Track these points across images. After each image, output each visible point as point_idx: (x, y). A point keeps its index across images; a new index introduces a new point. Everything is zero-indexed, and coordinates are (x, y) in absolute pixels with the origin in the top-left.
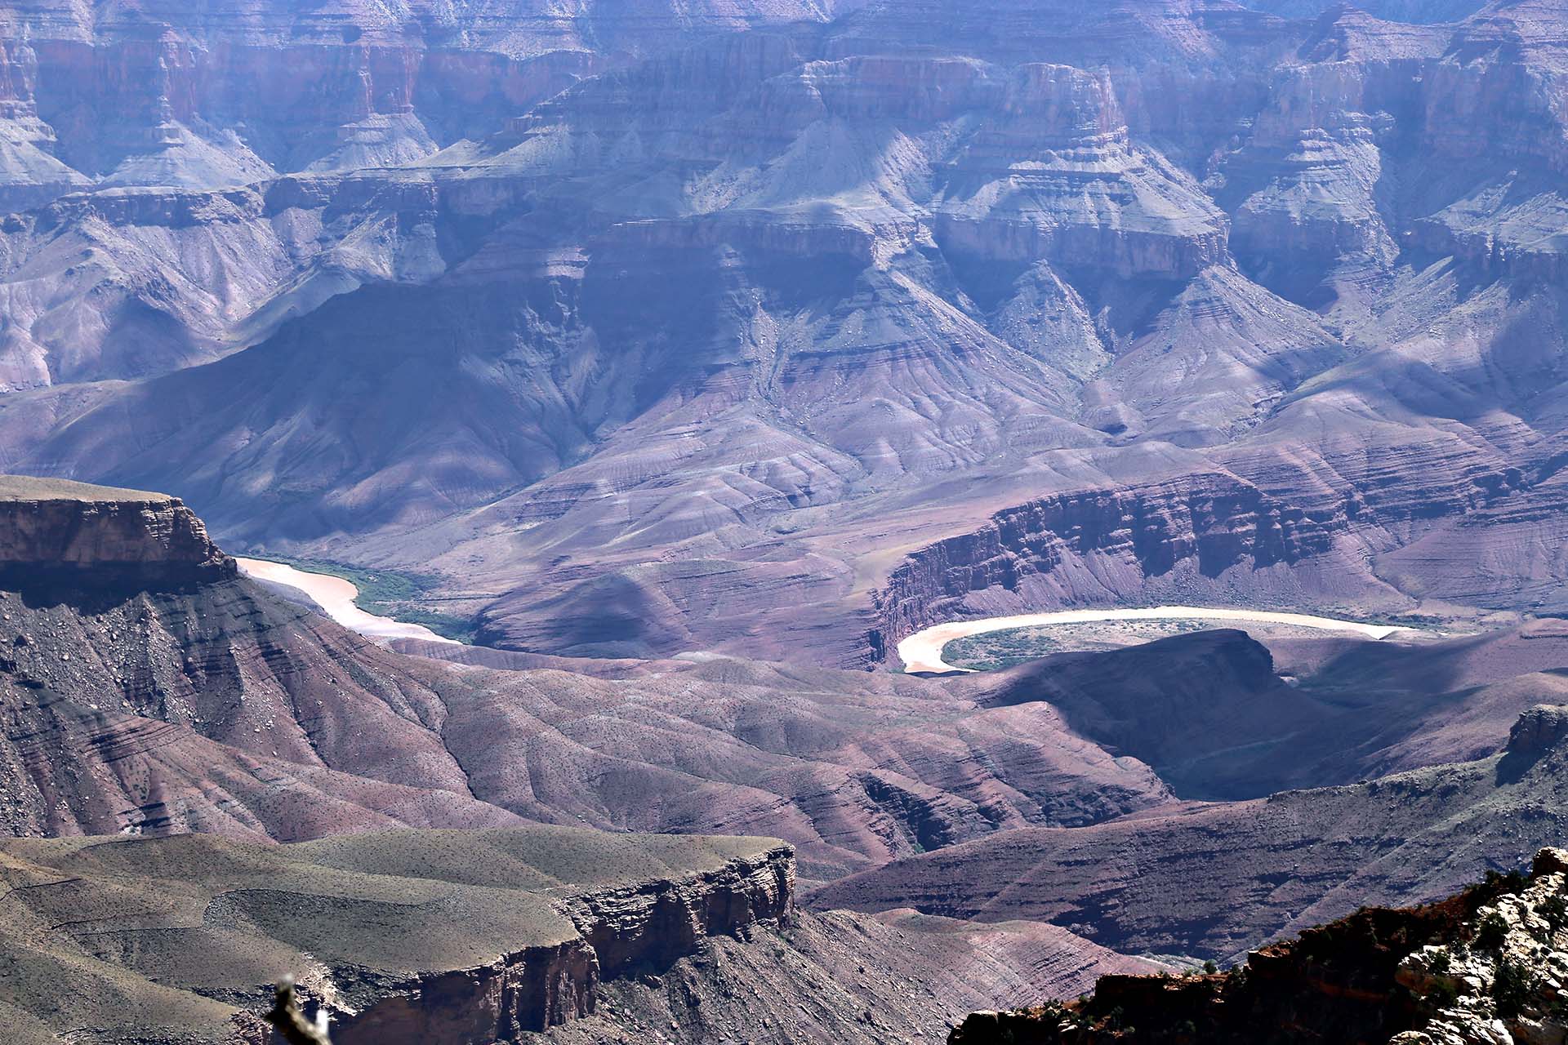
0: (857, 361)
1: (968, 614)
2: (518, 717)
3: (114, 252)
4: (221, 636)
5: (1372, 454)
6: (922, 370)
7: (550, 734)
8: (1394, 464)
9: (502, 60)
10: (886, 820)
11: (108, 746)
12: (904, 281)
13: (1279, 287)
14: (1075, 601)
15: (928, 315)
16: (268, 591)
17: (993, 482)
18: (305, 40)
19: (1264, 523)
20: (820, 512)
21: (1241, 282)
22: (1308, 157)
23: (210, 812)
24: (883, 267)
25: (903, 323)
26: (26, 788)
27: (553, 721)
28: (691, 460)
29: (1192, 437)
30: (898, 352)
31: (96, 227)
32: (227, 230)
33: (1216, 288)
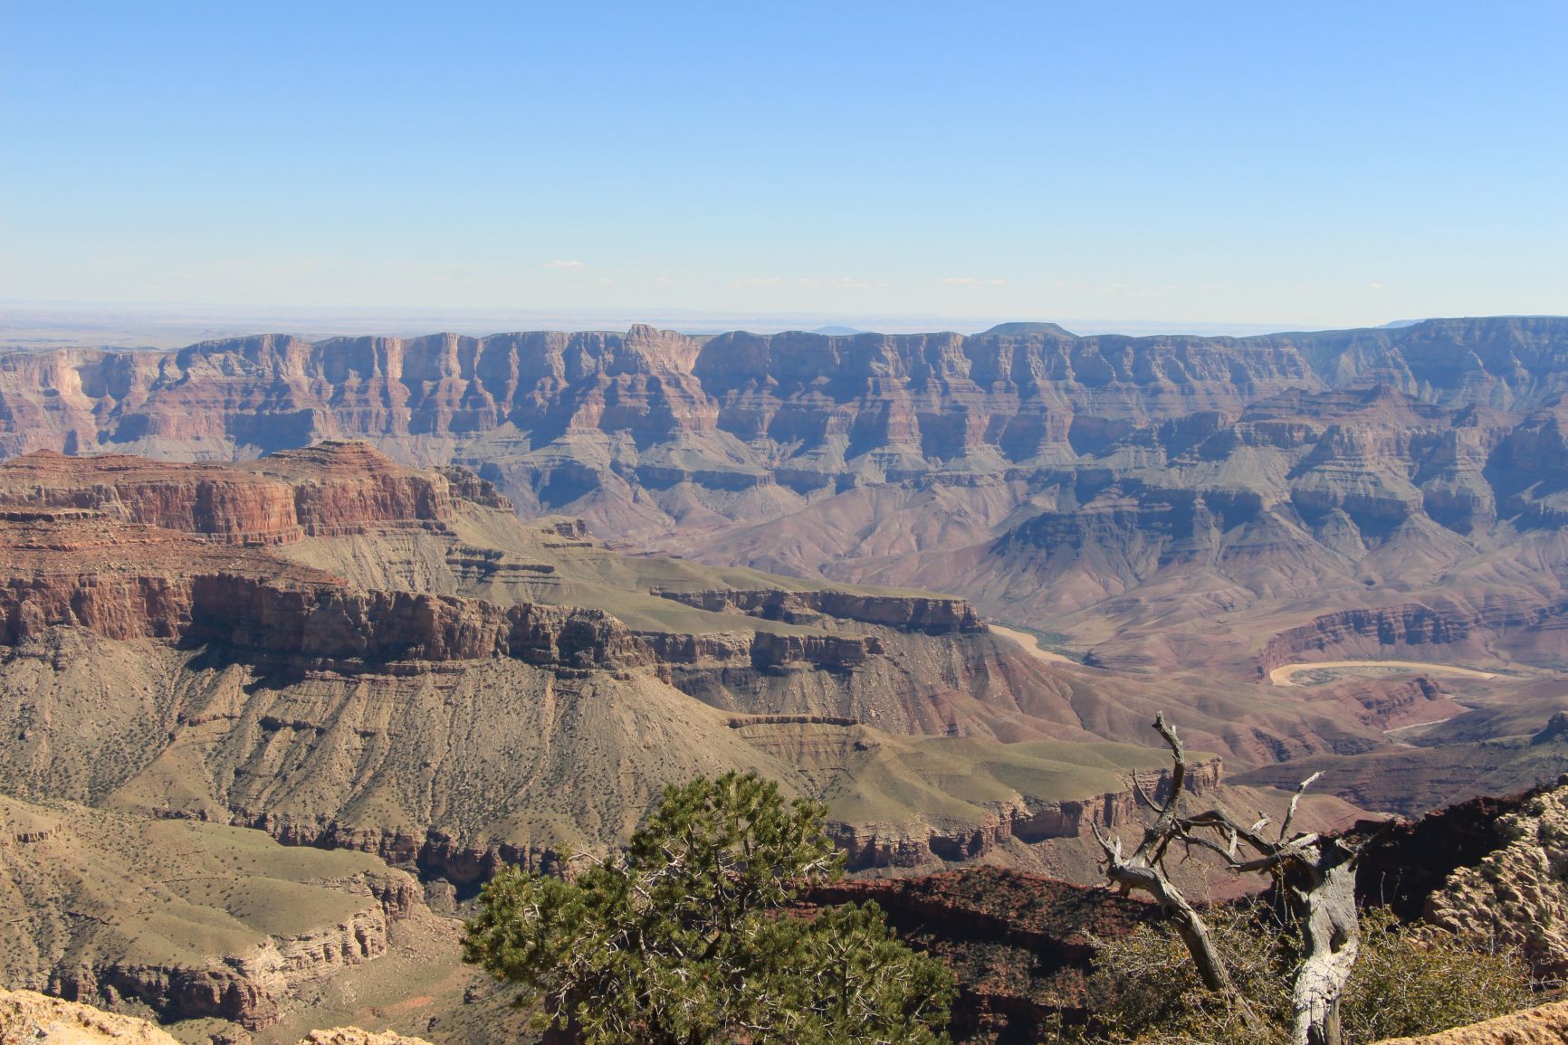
0: (1256, 550)
1: (1301, 661)
2: (1103, 696)
3: (944, 498)
4: (981, 657)
5: (1488, 598)
6: (1284, 555)
7: (1117, 705)
8: (1498, 603)
9: (1105, 421)
10: (1263, 748)
11: (934, 699)
12: (1276, 516)
13: (1445, 523)
14: (1349, 658)
15: (1287, 531)
16: (1001, 639)
17: (1314, 604)
18: (1024, 413)
19: (1436, 625)
20: (1238, 615)
21: (1429, 521)
22: (1460, 467)
23: (974, 728)
24: (1268, 510)
25: (1276, 535)
26: (903, 714)
27: (1119, 699)
28: (1182, 590)
29: (1404, 587)
30: (1273, 547)
31: (937, 487)
32: (990, 489)
33: (1417, 524)
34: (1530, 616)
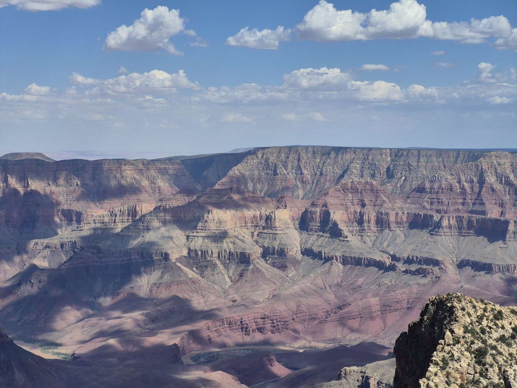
4: (10, 360)
5: (298, 306)
15: (186, 274)
19: (272, 323)
21: (264, 264)
24: (173, 261)
25: (180, 276)
29: (253, 303)
30: (178, 283)
33: (258, 266)
34: (321, 314)
